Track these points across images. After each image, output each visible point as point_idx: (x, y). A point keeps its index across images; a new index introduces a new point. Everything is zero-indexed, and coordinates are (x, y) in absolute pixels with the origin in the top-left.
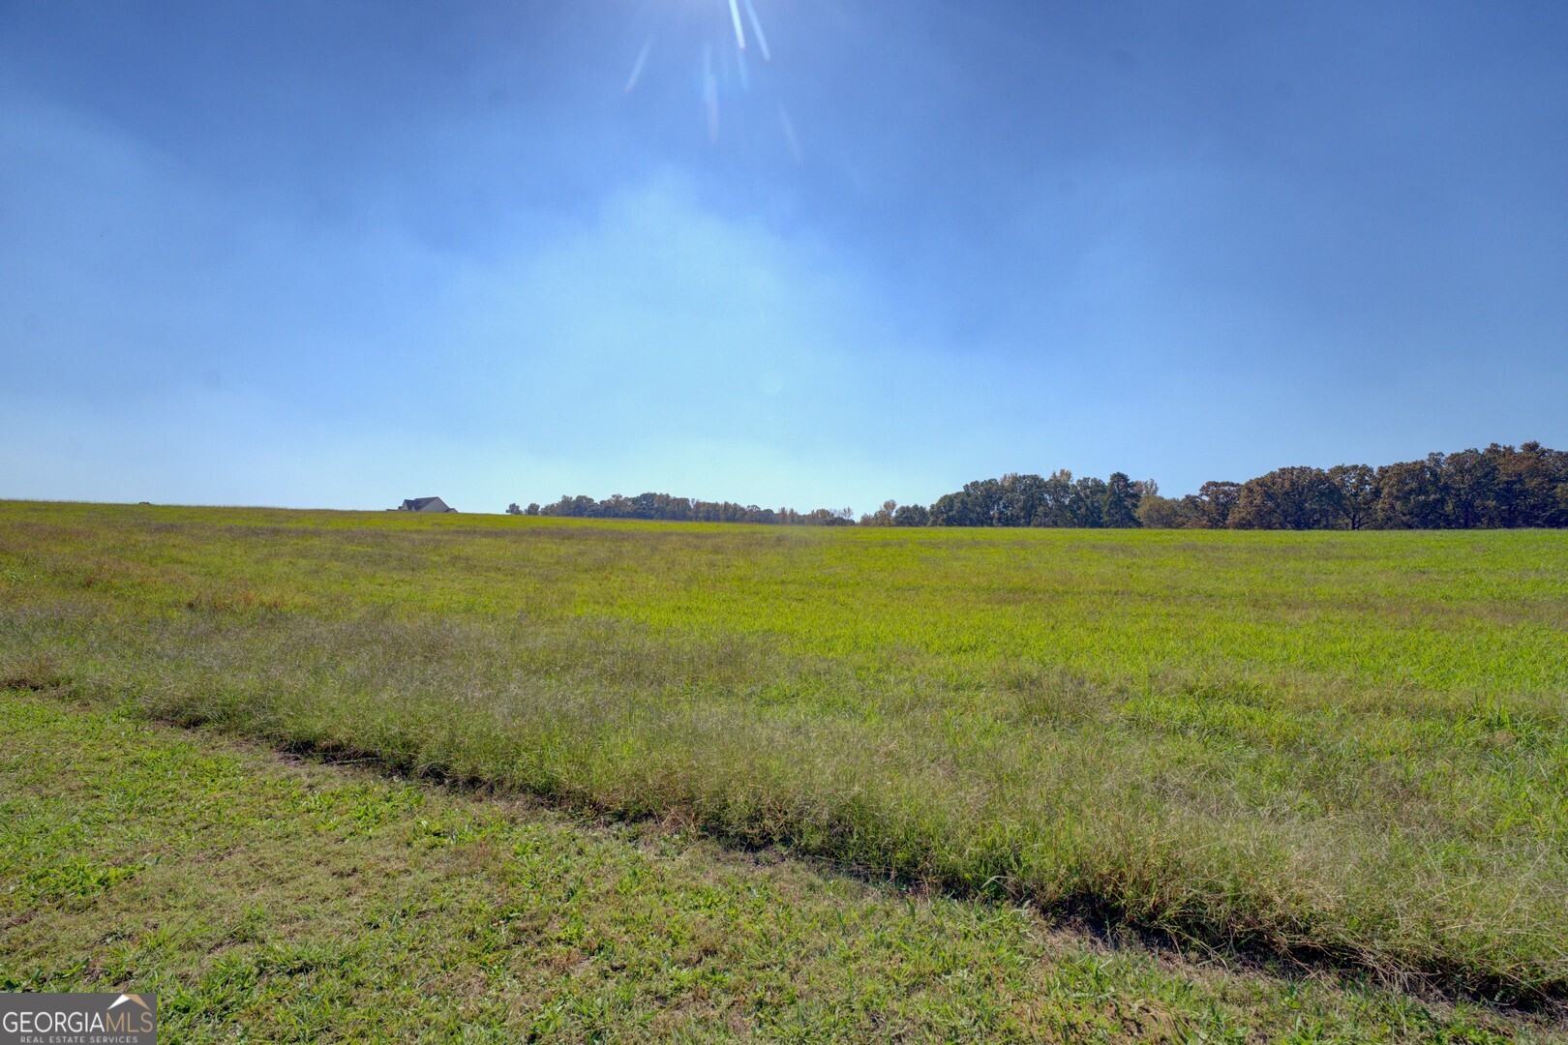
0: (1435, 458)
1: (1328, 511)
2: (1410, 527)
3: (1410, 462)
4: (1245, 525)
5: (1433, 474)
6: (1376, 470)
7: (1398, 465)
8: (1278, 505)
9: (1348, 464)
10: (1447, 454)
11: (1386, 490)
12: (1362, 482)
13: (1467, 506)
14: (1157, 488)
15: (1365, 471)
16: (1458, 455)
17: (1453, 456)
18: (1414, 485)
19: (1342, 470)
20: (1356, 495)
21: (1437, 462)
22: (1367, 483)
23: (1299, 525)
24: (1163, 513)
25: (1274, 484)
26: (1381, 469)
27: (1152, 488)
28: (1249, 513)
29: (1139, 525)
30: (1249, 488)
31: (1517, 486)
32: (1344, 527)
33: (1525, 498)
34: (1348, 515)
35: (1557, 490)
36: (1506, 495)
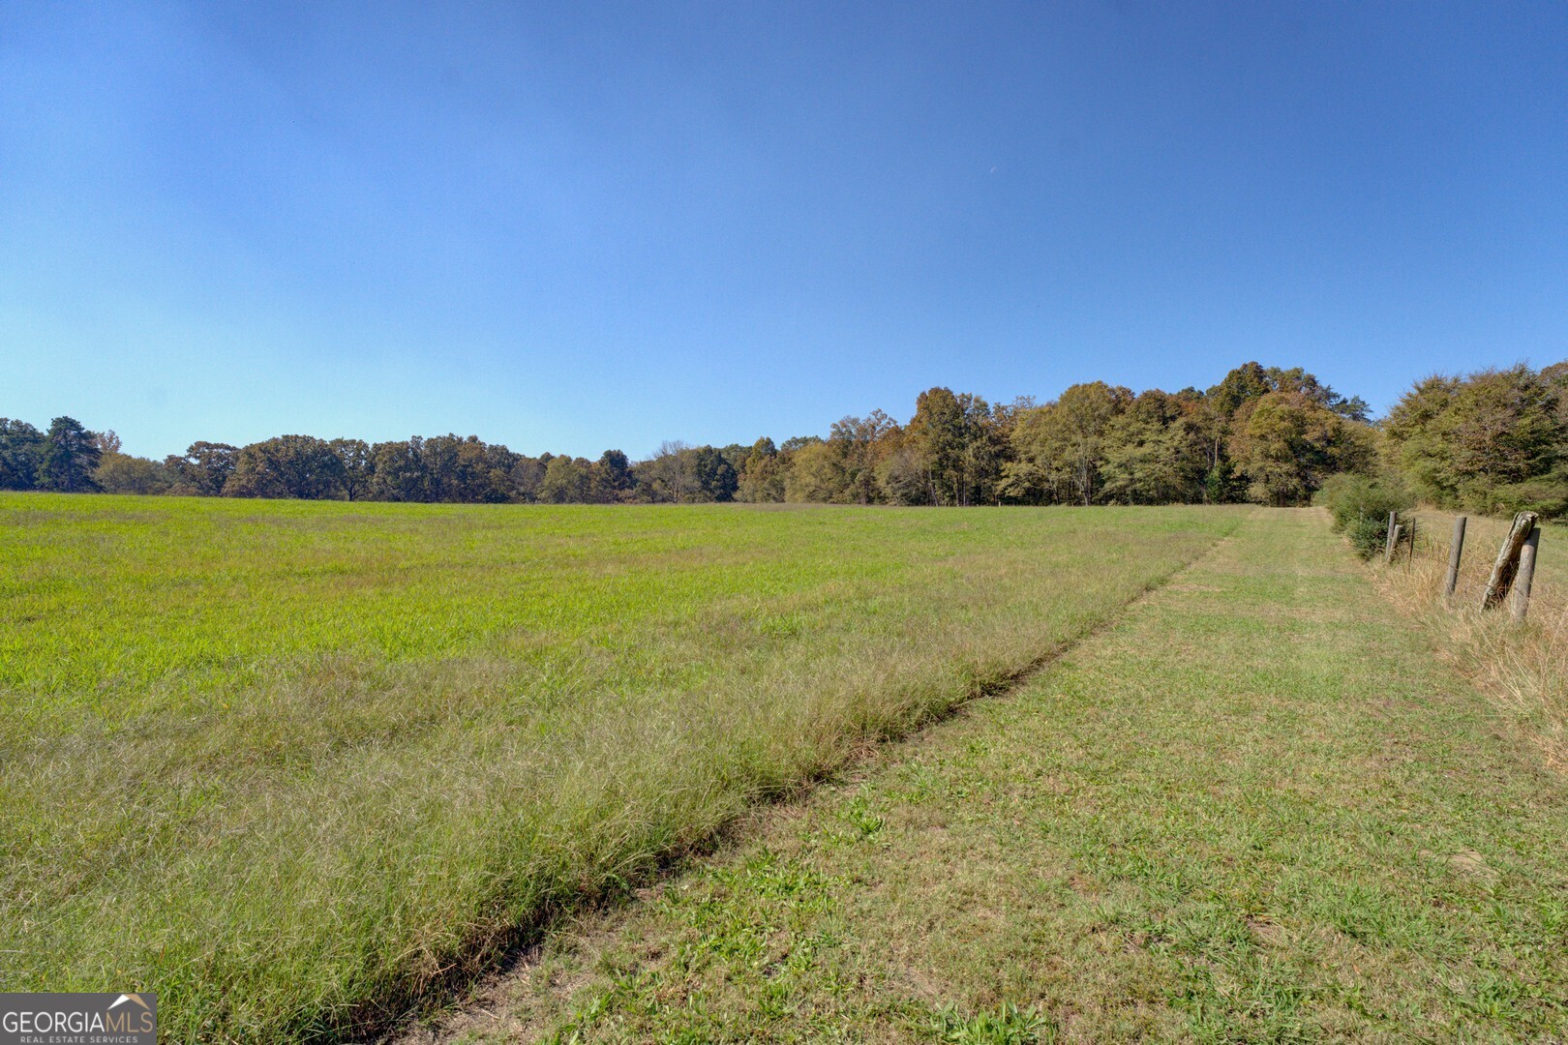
0: (416, 440)
1: (331, 482)
2: (398, 500)
3: (398, 442)
4: (244, 493)
5: (415, 454)
6: (371, 446)
7: (389, 444)
8: (282, 474)
9: (347, 438)
10: (425, 439)
11: (380, 466)
12: (359, 455)
13: (437, 482)
14: (119, 444)
15: (362, 446)
16: (433, 440)
17: (430, 440)
18: (402, 463)
19: (340, 442)
20: (352, 468)
21: (418, 443)
22: (363, 458)
23: (303, 494)
24: (136, 475)
25: (277, 451)
26: (375, 445)
27: (113, 442)
28: (249, 481)
29: (98, 488)
30: (250, 452)
31: (470, 470)
32: (342, 499)
33: (473, 479)
34: (346, 487)
35: (491, 474)
36: (463, 476)
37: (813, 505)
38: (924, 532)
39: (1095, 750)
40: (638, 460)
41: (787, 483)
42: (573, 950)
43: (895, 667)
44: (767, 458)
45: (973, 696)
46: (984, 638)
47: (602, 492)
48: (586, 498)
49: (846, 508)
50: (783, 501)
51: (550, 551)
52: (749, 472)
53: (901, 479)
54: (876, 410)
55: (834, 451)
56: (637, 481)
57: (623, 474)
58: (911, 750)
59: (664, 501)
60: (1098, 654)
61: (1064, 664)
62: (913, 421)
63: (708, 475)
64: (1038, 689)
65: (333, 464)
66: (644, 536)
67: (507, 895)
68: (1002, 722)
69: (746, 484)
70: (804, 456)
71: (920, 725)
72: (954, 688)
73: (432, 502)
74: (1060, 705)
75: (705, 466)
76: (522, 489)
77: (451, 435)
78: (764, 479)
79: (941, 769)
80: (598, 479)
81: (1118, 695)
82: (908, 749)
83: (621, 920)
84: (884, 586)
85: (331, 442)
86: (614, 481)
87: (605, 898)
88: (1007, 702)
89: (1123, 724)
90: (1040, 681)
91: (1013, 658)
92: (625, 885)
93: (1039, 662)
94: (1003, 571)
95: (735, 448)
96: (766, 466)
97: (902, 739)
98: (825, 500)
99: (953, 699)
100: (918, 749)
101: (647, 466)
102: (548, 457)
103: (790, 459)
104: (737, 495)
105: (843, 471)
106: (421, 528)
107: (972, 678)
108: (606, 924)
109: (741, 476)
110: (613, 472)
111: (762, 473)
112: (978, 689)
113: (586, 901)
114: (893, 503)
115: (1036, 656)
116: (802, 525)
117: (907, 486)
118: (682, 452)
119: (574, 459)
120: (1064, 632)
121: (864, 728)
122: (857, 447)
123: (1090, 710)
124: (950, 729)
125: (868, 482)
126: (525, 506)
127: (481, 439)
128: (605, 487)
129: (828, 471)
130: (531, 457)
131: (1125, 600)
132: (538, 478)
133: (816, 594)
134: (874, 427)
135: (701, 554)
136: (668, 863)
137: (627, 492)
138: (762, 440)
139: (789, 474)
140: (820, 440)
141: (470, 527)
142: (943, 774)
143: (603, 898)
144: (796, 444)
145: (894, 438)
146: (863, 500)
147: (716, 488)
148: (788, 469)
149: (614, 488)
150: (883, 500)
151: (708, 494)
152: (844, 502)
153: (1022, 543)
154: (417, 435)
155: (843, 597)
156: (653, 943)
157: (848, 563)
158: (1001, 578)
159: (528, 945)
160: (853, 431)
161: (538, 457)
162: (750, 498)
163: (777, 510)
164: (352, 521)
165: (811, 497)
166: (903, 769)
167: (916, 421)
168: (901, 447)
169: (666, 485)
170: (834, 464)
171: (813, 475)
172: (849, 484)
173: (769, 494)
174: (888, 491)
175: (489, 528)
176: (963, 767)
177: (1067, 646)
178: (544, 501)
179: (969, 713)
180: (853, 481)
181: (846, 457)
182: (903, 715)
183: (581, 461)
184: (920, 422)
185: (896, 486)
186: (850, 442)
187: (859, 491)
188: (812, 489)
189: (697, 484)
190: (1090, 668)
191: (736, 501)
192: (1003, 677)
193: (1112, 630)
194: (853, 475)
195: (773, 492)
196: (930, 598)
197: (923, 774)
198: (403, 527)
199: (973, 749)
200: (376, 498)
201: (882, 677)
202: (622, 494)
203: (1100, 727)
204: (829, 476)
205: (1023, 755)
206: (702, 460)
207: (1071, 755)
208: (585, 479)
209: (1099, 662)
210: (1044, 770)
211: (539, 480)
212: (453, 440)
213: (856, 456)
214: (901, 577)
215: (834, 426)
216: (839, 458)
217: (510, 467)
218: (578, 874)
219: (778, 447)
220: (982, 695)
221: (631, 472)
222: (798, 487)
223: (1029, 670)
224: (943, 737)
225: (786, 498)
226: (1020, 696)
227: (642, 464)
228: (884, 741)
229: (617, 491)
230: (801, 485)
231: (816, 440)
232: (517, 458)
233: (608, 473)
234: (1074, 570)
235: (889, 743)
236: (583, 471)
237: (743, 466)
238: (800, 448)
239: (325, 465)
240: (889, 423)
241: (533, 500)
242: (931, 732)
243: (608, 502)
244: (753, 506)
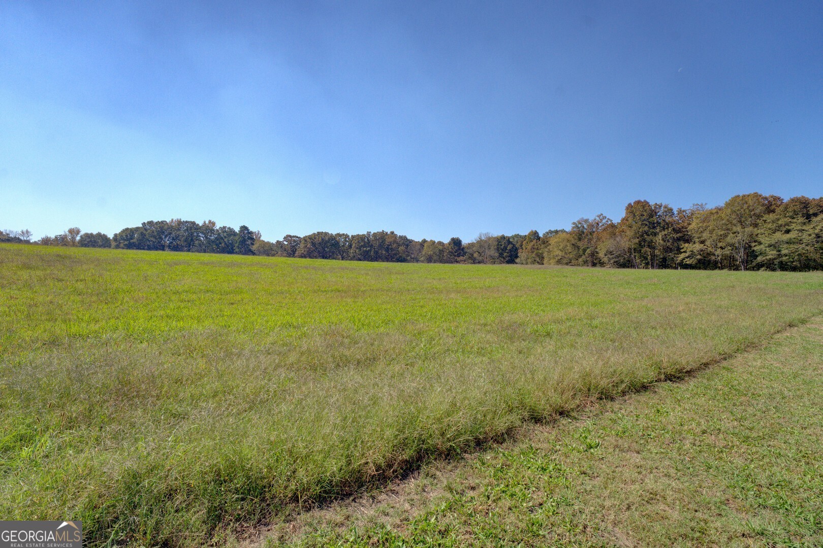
0: (369, 233)
1: (335, 252)
4: (303, 256)
5: (368, 240)
6: (350, 236)
8: (316, 249)
9: (341, 233)
10: (372, 233)
11: (354, 245)
12: (345, 240)
13: (376, 253)
14: (261, 236)
15: (347, 236)
17: (374, 233)
18: (362, 244)
19: (339, 235)
20: (343, 246)
21: (369, 235)
22: (347, 241)
23: (324, 257)
24: (266, 248)
25: (315, 238)
26: (352, 236)
27: (259, 235)
28: (305, 251)
29: (254, 254)
30: (305, 239)
31: (390, 247)
32: (339, 259)
33: (392, 251)
34: (340, 254)
35: (400, 249)
36: (387, 250)
37: (560, 266)
38: (628, 283)
39: (746, 423)
40: (467, 243)
41: (545, 255)
42: (434, 476)
43: (609, 358)
44: (535, 241)
45: (659, 380)
46: (668, 347)
47: (449, 258)
48: (442, 261)
49: (580, 268)
50: (543, 264)
51: (425, 286)
52: (524, 248)
53: (614, 253)
54: (599, 214)
55: (573, 237)
56: (466, 252)
57: (459, 249)
58: (618, 406)
59: (479, 263)
60: (750, 364)
61: (724, 368)
62: (623, 220)
63: (503, 250)
64: (705, 381)
65: (336, 244)
66: (470, 280)
67: (404, 444)
68: (679, 398)
69: (522, 255)
70: (556, 240)
71: (624, 393)
72: (646, 374)
73: (374, 261)
74: (721, 392)
75: (501, 245)
76: (413, 256)
77: (383, 231)
78: (533, 252)
79: (637, 420)
80: (447, 251)
81: (765, 391)
82: (616, 405)
83: (456, 467)
84: (603, 313)
85: (335, 235)
86: (455, 252)
87: (449, 455)
88: (683, 386)
89: (769, 410)
90: (706, 376)
91: (687, 361)
92: (458, 451)
93: (706, 365)
94: (681, 309)
95: (517, 236)
96: (534, 245)
97: (612, 399)
98: (567, 264)
99: (646, 381)
100: (622, 406)
101: (471, 245)
102: (424, 241)
103: (547, 242)
104: (517, 260)
105: (578, 248)
106: (370, 273)
107: (658, 370)
108: (449, 467)
109: (520, 251)
110: (454, 248)
111: (531, 249)
112: (663, 377)
113: (440, 455)
114: (609, 266)
115: (704, 361)
116: (554, 277)
117: (617, 257)
118: (489, 238)
119: (436, 242)
120: (725, 348)
121: (589, 390)
122: (587, 235)
123: (743, 399)
124: (644, 397)
125: (593, 254)
126: (414, 263)
127: (395, 233)
128: (451, 256)
129: (569, 248)
130: (417, 241)
131: (772, 331)
132: (420, 251)
133: (561, 314)
134: (598, 224)
135: (498, 290)
136: (480, 444)
137: (461, 258)
138: (532, 232)
139: (547, 250)
140: (565, 231)
141: (390, 273)
142: (639, 423)
143: (448, 455)
144: (551, 234)
145: (610, 230)
146: (590, 264)
147: (506, 256)
148: (546, 247)
149: (455, 256)
150: (602, 264)
151: (502, 259)
152: (578, 265)
153: (695, 293)
154: (369, 231)
155: (577, 317)
156: (472, 482)
157: (581, 299)
158: (679, 312)
159: (413, 469)
160: (585, 226)
161: (420, 241)
162: (524, 262)
163: (540, 269)
164: (343, 269)
165: (559, 262)
166: (613, 416)
167: (625, 220)
168: (615, 235)
169: (481, 255)
170: (573, 245)
171: (560, 250)
172: (582, 255)
173: (535, 260)
174: (605, 259)
175: (398, 274)
176: (651, 421)
177: (726, 357)
178: (422, 262)
179: (657, 390)
180: (584, 254)
181: (580, 241)
182: (613, 386)
183: (440, 243)
184: (627, 220)
185: (611, 257)
186: (583, 232)
187: (588, 259)
188: (559, 258)
189: (497, 255)
190: (744, 372)
191: (517, 263)
192: (680, 371)
193: (761, 350)
194: (584, 251)
195: (538, 259)
196: (632, 321)
197: (626, 421)
198: (363, 272)
199: (658, 411)
200: (351, 259)
201: (600, 363)
202: (459, 259)
203: (750, 410)
204: (570, 251)
205: (693, 419)
206: (499, 242)
207: (728, 424)
208: (441, 251)
209: (751, 369)
210: (708, 431)
211: (420, 252)
212: (384, 233)
213: (586, 240)
214: (613, 308)
215: (574, 223)
216: (576, 241)
217: (407, 245)
218: (437, 441)
219: (541, 235)
220: (666, 381)
221: (463, 248)
222: (551, 257)
223: (699, 369)
224: (639, 401)
225: (545, 262)
226: (691, 384)
227: (469, 244)
228: (601, 399)
229: (456, 258)
230: (554, 255)
231: (563, 231)
232: (411, 241)
233: (452, 249)
234: (733, 310)
235: (604, 400)
236: (441, 247)
237: (521, 246)
238: (554, 236)
239: (333, 245)
240: (607, 221)
241: (417, 261)
242: (630, 398)
243: (452, 263)
244: (526, 266)
